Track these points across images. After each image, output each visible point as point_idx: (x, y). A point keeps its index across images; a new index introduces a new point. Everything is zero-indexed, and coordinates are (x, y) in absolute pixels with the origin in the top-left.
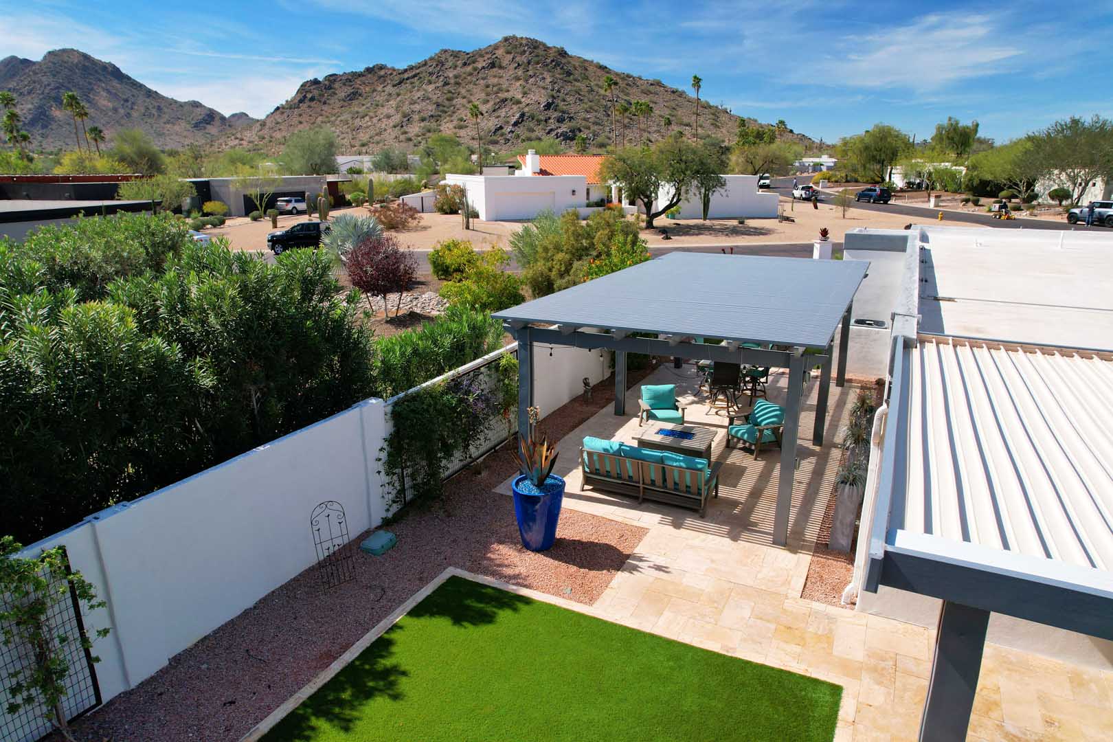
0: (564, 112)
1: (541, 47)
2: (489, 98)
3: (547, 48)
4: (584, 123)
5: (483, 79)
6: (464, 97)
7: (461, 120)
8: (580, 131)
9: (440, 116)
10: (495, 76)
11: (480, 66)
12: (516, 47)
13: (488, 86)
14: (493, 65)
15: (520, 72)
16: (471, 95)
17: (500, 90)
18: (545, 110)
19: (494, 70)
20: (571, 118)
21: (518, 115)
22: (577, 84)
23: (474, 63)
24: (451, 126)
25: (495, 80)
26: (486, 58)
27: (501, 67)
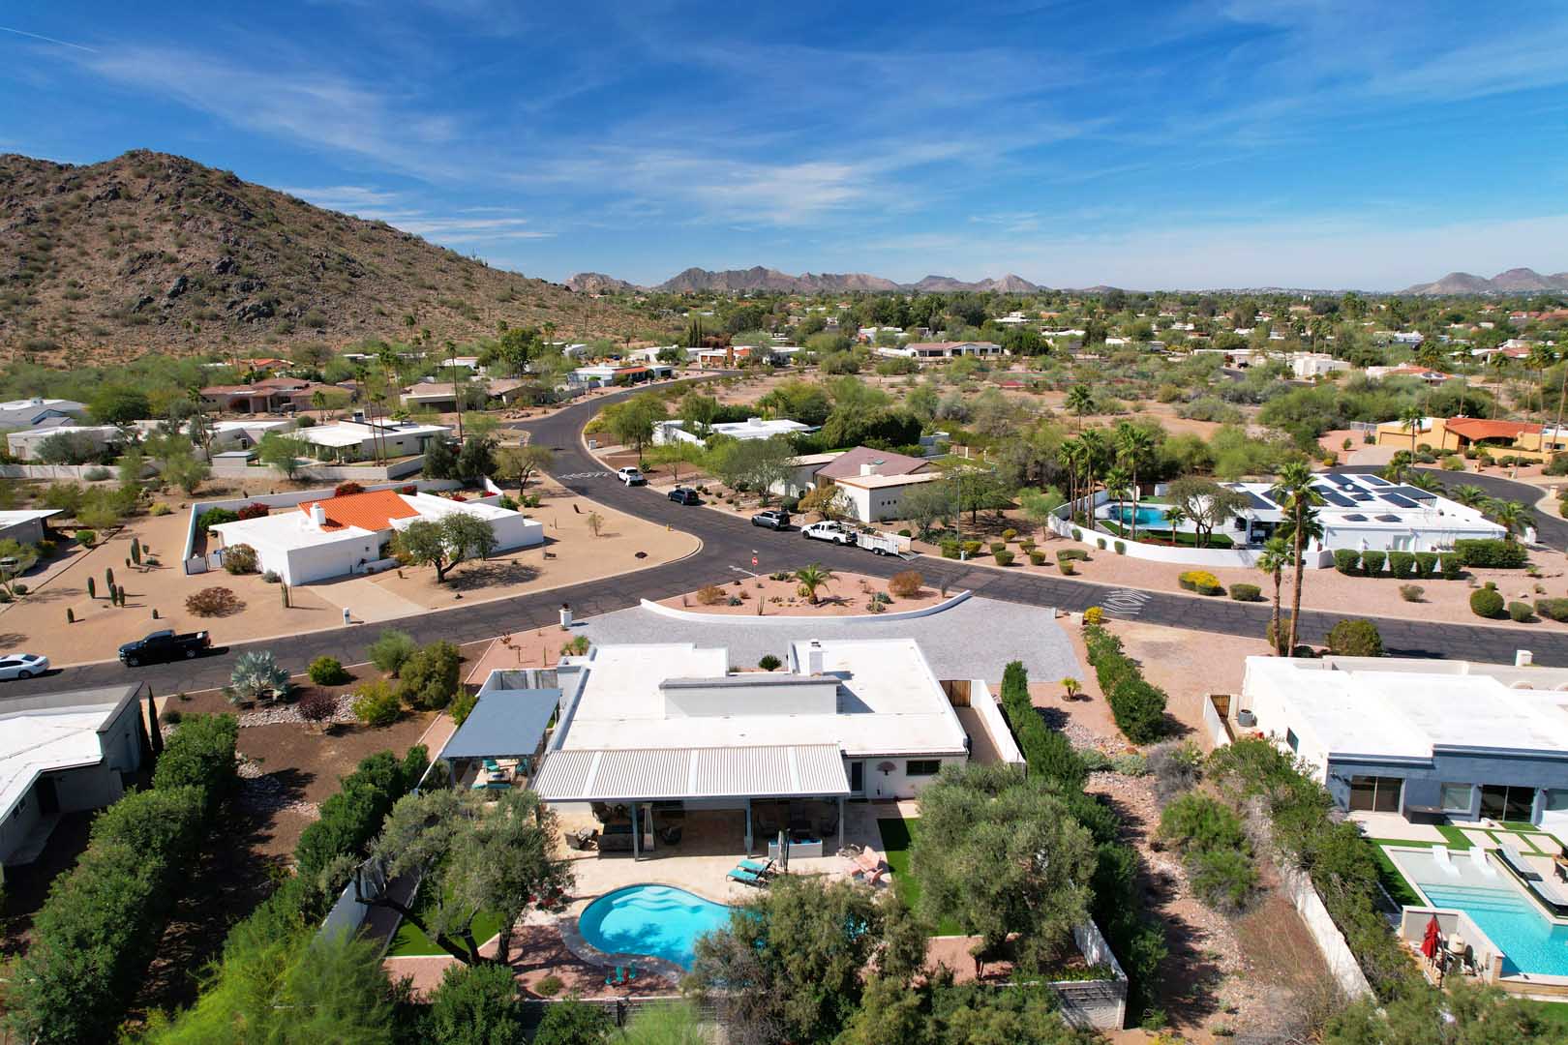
0: (250, 276)
1: (195, 170)
2: (118, 249)
3: (206, 173)
4: (284, 292)
5: (102, 215)
6: (72, 246)
7: (74, 285)
8: (279, 303)
9: (32, 277)
10: (122, 213)
11: (92, 195)
12: (152, 169)
13: (112, 229)
14: (115, 195)
15: (166, 209)
16: (84, 241)
17: (136, 237)
18: (221, 273)
19: (119, 202)
20: (263, 286)
21: (175, 282)
22: (263, 231)
23: (79, 187)
24: (57, 294)
25: (124, 220)
26: (101, 184)
27: (129, 198)
